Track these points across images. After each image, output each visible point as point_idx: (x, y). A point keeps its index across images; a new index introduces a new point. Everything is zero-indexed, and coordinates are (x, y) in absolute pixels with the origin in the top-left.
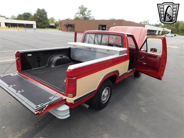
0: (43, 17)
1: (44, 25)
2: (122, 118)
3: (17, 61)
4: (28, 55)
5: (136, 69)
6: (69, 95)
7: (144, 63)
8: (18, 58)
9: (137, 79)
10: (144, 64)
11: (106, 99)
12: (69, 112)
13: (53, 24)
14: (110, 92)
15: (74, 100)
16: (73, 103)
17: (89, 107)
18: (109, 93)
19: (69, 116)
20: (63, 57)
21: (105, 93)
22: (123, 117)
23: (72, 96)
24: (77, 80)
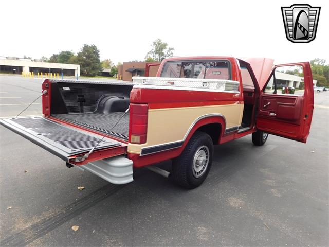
0: (92, 59)
1: (93, 72)
2: (232, 204)
3: (44, 96)
4: (64, 88)
5: (256, 128)
6: (134, 139)
7: (272, 114)
8: (45, 91)
9: (259, 149)
10: (272, 116)
11: (202, 170)
12: (132, 172)
13: (109, 70)
14: (208, 157)
15: (142, 148)
16: (141, 155)
17: (169, 175)
18: (208, 159)
19: (131, 179)
20: (124, 98)
21: (200, 157)
22: (235, 202)
23: (139, 141)
24: (149, 110)
